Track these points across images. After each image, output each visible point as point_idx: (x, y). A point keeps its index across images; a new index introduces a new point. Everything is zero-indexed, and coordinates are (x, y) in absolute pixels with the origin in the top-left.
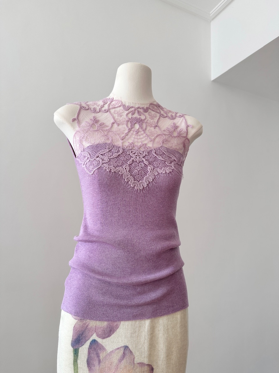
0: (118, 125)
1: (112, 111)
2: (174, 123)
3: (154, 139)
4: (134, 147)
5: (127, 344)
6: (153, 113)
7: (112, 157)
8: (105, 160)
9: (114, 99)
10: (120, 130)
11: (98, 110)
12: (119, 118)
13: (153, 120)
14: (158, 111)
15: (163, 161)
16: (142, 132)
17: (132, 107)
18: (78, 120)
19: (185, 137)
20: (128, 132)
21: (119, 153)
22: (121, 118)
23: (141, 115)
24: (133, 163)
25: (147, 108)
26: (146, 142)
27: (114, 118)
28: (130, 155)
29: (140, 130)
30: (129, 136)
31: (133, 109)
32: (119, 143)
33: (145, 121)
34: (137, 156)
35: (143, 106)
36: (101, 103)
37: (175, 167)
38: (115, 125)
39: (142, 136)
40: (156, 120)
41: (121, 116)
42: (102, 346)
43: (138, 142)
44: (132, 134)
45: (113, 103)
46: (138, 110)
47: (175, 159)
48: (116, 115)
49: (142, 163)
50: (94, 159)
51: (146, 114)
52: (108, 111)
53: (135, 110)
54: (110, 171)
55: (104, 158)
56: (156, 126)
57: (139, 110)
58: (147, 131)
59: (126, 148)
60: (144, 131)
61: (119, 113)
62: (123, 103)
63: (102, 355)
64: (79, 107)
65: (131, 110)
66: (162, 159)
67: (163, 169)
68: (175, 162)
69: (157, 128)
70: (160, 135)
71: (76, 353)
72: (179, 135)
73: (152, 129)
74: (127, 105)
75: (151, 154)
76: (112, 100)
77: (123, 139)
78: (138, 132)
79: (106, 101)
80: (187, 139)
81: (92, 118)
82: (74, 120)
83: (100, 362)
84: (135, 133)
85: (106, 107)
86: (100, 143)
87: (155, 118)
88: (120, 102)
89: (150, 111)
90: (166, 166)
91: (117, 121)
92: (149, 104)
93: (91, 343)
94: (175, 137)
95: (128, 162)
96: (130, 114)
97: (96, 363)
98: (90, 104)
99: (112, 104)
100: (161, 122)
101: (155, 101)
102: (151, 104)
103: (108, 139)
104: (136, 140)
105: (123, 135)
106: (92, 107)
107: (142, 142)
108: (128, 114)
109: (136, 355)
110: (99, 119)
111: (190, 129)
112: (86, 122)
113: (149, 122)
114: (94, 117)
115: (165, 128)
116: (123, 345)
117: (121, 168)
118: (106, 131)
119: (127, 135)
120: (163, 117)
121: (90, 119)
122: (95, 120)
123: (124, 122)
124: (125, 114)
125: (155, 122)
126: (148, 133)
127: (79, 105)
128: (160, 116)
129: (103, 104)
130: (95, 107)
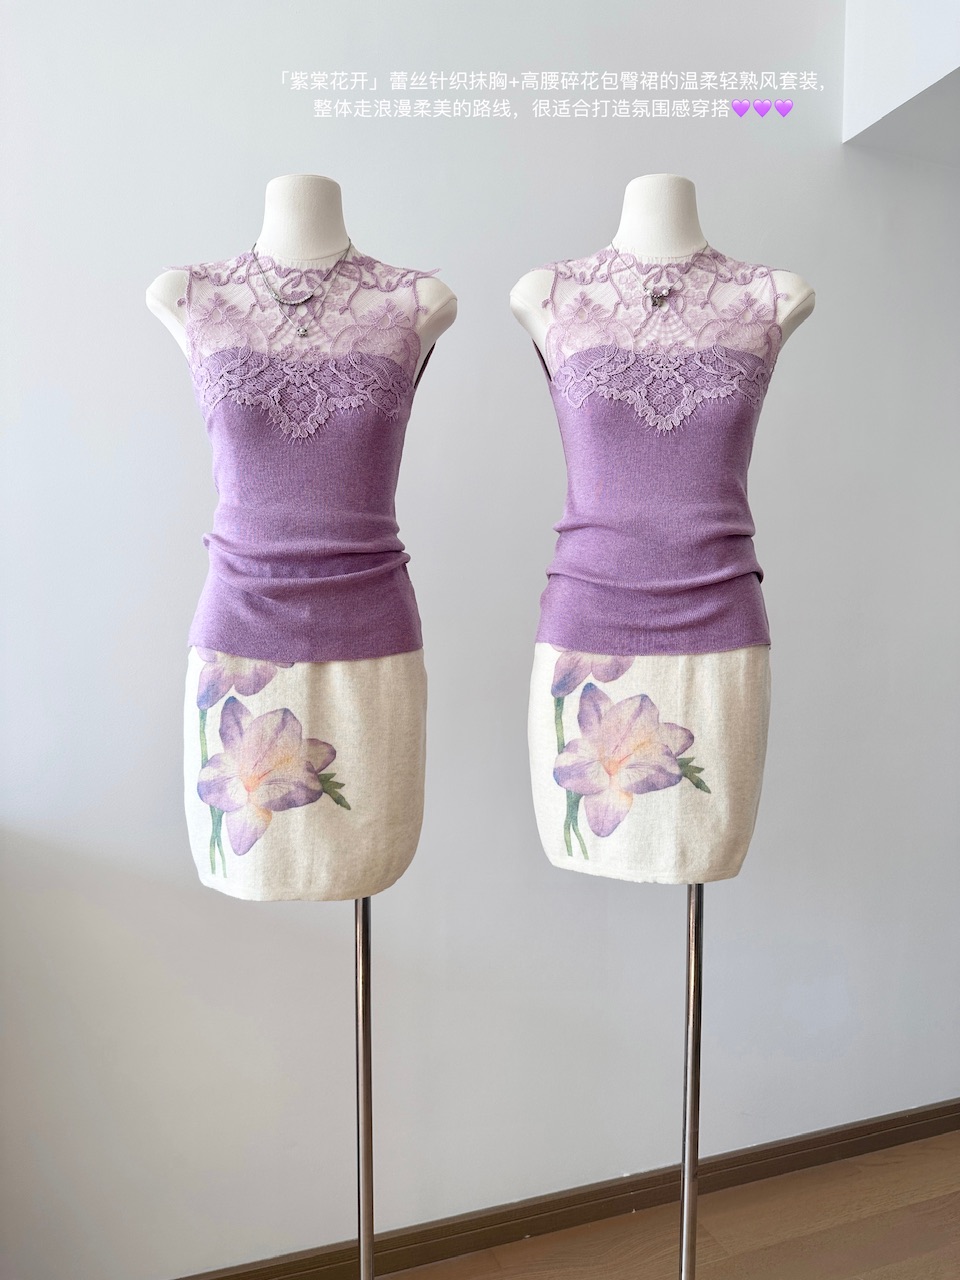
0: (628, 307)
1: (616, 277)
2: (746, 294)
4: (657, 348)
5: (646, 693)
6: (700, 273)
7: (614, 372)
8: (601, 378)
9: (621, 252)
10: (630, 317)
11: (588, 277)
12: (630, 291)
13: (699, 291)
14: (713, 268)
15: (714, 376)
16: (676, 317)
17: (656, 266)
18: (553, 303)
19: (769, 322)
20: (647, 320)
21: (628, 364)
22: (633, 291)
23: (675, 280)
24: (655, 381)
25: (687, 264)
26: (682, 338)
27: (619, 293)
29: (672, 312)
30: (648, 328)
31: (657, 270)
32: (628, 343)
33: (683, 293)
34: (662, 367)
35: (679, 261)
36: (593, 261)
38: (622, 308)
39: (674, 327)
40: (706, 289)
41: (634, 288)
42: (604, 694)
43: (666, 339)
44: (655, 323)
46: (668, 272)
47: (743, 371)
48: (624, 286)
49: (673, 382)
50: (582, 380)
51: (687, 278)
52: (607, 279)
53: (662, 272)
55: (601, 376)
56: (706, 303)
57: (671, 269)
58: (686, 314)
59: (641, 352)
60: (681, 314)
61: (629, 281)
62: (637, 258)
63: (604, 708)
64: (552, 274)
65: (653, 271)
66: (715, 372)
67: (712, 390)
69: (709, 306)
70: (713, 321)
71: (559, 703)
72: (757, 320)
73: (698, 308)
74: (644, 263)
75: (691, 362)
76: (616, 254)
77: (636, 336)
78: (666, 318)
79: (604, 257)
80: (775, 325)
81: (578, 296)
82: (545, 304)
83: (600, 718)
84: (660, 320)
85: (604, 269)
86: (593, 346)
87: (705, 285)
88: (632, 258)
89: (693, 270)
90: (720, 385)
91: (626, 298)
92: (693, 256)
93: (584, 689)
94: (746, 324)
95: (645, 381)
96: (652, 281)
97: (594, 719)
98: (574, 264)
99: (617, 263)
100: (717, 293)
101: (708, 245)
102: (695, 255)
103: (608, 337)
104: (663, 335)
105: (638, 327)
106: (577, 271)
107: (674, 338)
108: (648, 280)
109: (661, 710)
110: (590, 297)
111: (780, 302)
112: (567, 305)
113: (690, 294)
114: (581, 294)
115: (725, 306)
116: (639, 693)
117: (630, 391)
118: (605, 321)
119: (645, 326)
120: (723, 282)
121: (575, 299)
122: (582, 301)
123: (639, 299)
124: (642, 282)
125: (704, 294)
126: (689, 318)
127: (553, 270)
128: (716, 279)
129: (598, 263)
130: (582, 270)
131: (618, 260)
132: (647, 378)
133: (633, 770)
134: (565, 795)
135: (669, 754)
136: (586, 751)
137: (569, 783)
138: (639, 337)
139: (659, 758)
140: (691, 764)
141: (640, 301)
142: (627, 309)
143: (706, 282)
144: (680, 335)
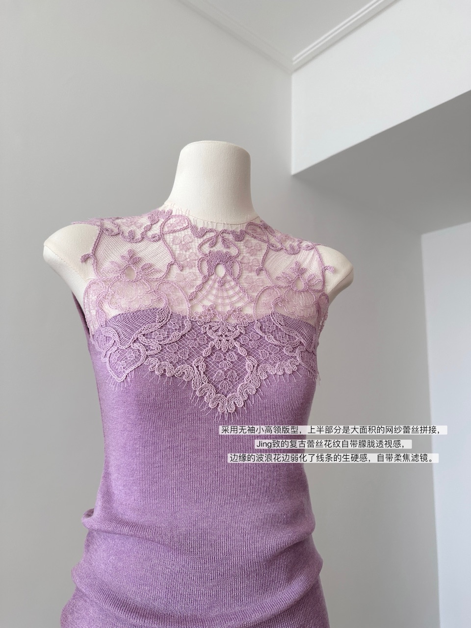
0: (182, 268)
1: (169, 238)
2: (297, 263)
3: (258, 298)
4: (215, 316)
6: (254, 242)
7: (167, 341)
8: (151, 347)
9: (174, 214)
10: (185, 279)
11: (138, 236)
12: (184, 253)
13: (253, 257)
14: (265, 238)
15: (276, 347)
16: (233, 283)
17: (211, 231)
18: (95, 258)
19: (319, 291)
20: (203, 283)
21: (183, 332)
22: (188, 253)
23: (231, 246)
24: (214, 353)
25: (241, 231)
26: (240, 305)
27: (172, 253)
28: (207, 335)
29: (229, 278)
30: (204, 292)
31: (212, 234)
32: (183, 308)
33: (239, 259)
34: (221, 336)
35: (234, 228)
36: (145, 221)
37: (302, 358)
38: (175, 269)
39: (231, 292)
40: (260, 257)
41: (188, 249)
43: (223, 305)
44: (212, 287)
45: (171, 223)
46: (223, 237)
47: (302, 341)
48: (178, 246)
49: (234, 354)
50: (127, 347)
51: (241, 244)
52: (159, 239)
53: (217, 237)
54: (163, 375)
55: (151, 344)
56: (261, 270)
57: (226, 236)
58: (242, 280)
59: (197, 319)
60: (237, 280)
61: (183, 243)
62: (192, 221)
64: (96, 230)
65: (208, 236)
66: (276, 343)
67: (277, 365)
68: (301, 347)
69: (264, 272)
70: (269, 288)
72: (309, 288)
73: (253, 274)
74: (200, 225)
75: (251, 331)
76: (169, 215)
77: (191, 300)
78: (223, 283)
79: (156, 217)
80: (324, 294)
81: (125, 253)
82: (85, 259)
84: (216, 285)
85: (156, 229)
86: (143, 309)
87: (258, 253)
88: (186, 221)
89: (247, 237)
90: (283, 358)
91: (180, 260)
92: (246, 224)
94: (299, 292)
95: (203, 352)
96: (207, 245)
98: (123, 223)
99: (170, 225)
100: (269, 261)
101: (258, 217)
102: (250, 224)
103: (159, 300)
104: (220, 301)
105: (193, 290)
106: (126, 230)
107: (232, 304)
108: (202, 244)
110: (140, 255)
111: (328, 274)
112: (112, 262)
113: (246, 261)
114: (130, 251)
115: (279, 273)
117: (186, 365)
118: (155, 281)
119: (200, 290)
120: (275, 251)
121: (123, 257)
122: (131, 257)
123: (194, 261)
124: (197, 245)
125: (258, 261)
126: (245, 284)
127: (99, 226)
128: (269, 248)
129: (149, 223)
130: (132, 229)
131: (172, 221)
132: (205, 348)
138: (195, 301)
141: (195, 263)
142: (181, 270)
143: (259, 250)
144: (238, 301)
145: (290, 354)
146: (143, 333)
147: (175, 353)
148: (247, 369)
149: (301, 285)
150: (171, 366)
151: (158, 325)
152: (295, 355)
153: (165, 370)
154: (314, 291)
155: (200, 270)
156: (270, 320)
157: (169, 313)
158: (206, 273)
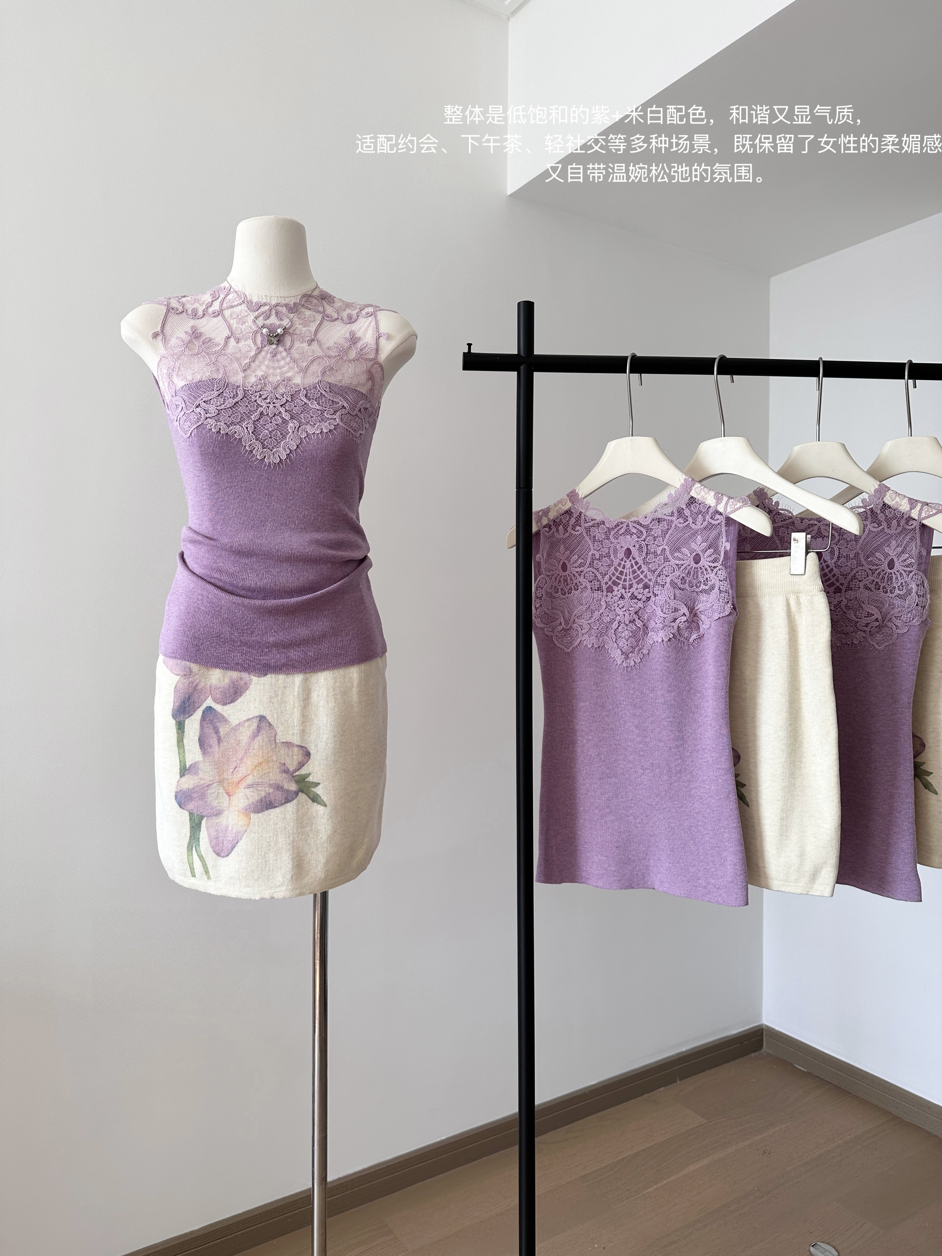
0: (238, 341)
1: (227, 313)
2: (350, 333)
3: (307, 367)
4: (265, 385)
5: (264, 713)
6: (308, 313)
7: (223, 406)
8: (210, 411)
9: (233, 289)
10: (240, 351)
11: (200, 313)
12: (241, 326)
13: (306, 329)
14: (321, 309)
15: (318, 412)
16: (284, 354)
17: (265, 304)
18: (164, 335)
19: (371, 360)
20: (256, 354)
21: (236, 400)
22: (244, 326)
23: (283, 318)
24: (262, 417)
25: (295, 304)
26: (289, 374)
27: (230, 327)
28: (257, 403)
29: (281, 350)
30: (257, 362)
31: (267, 308)
32: (237, 378)
33: (291, 331)
34: (269, 403)
35: (287, 301)
36: (207, 298)
37: (341, 420)
38: (232, 341)
39: (282, 363)
40: (313, 328)
41: (244, 323)
42: (223, 717)
43: (274, 375)
44: (264, 358)
45: (230, 298)
46: (276, 310)
47: (345, 405)
49: (279, 417)
50: (191, 411)
51: (294, 316)
52: (219, 315)
53: (270, 310)
54: (219, 432)
55: (210, 409)
56: (313, 340)
57: (280, 309)
58: (293, 351)
59: (249, 388)
60: (288, 350)
61: (240, 317)
62: (248, 296)
63: (222, 731)
64: (164, 309)
66: (318, 407)
67: (316, 426)
68: (343, 410)
69: (316, 343)
70: (319, 357)
71: (180, 727)
72: (361, 357)
73: (305, 345)
74: (255, 300)
75: (297, 398)
76: (229, 291)
77: (245, 370)
78: (274, 354)
79: (217, 294)
80: (377, 363)
81: (189, 329)
82: (155, 335)
83: (219, 740)
84: (269, 355)
85: (216, 306)
86: (203, 379)
87: (311, 324)
88: (243, 296)
89: (301, 309)
90: (324, 420)
91: (236, 333)
92: (300, 296)
93: (204, 712)
94: (350, 361)
95: (253, 417)
97: (213, 741)
98: (187, 301)
99: (228, 301)
100: (322, 331)
101: (318, 287)
102: (304, 296)
103: (217, 371)
104: (271, 371)
105: (248, 361)
106: (189, 307)
107: (282, 374)
108: (256, 318)
109: (278, 731)
110: (202, 330)
111: (382, 341)
112: (177, 338)
113: (298, 332)
114: (192, 327)
115: (331, 343)
116: (257, 714)
117: (238, 426)
118: (214, 354)
119: (254, 361)
120: (330, 321)
121: (186, 332)
122: (193, 333)
123: (249, 334)
124: (252, 318)
125: (311, 332)
126: (296, 355)
127: (165, 305)
128: (323, 318)
129: (210, 300)
130: (195, 306)
132: (254, 413)
133: (250, 789)
134: (188, 818)
135: (286, 771)
136: (207, 773)
137: (191, 806)
138: (249, 372)
139: (276, 777)
140: (306, 780)
141: (249, 336)
142: (237, 343)
143: (312, 322)
144: (288, 371)
145: (330, 417)
146: (204, 400)
147: (229, 416)
148: (289, 430)
149: (353, 354)
150: (225, 426)
151: (216, 393)
152: (335, 417)
153: (220, 429)
154: (366, 360)
155: (255, 342)
156: (316, 388)
157: (225, 382)
158: (260, 345)
